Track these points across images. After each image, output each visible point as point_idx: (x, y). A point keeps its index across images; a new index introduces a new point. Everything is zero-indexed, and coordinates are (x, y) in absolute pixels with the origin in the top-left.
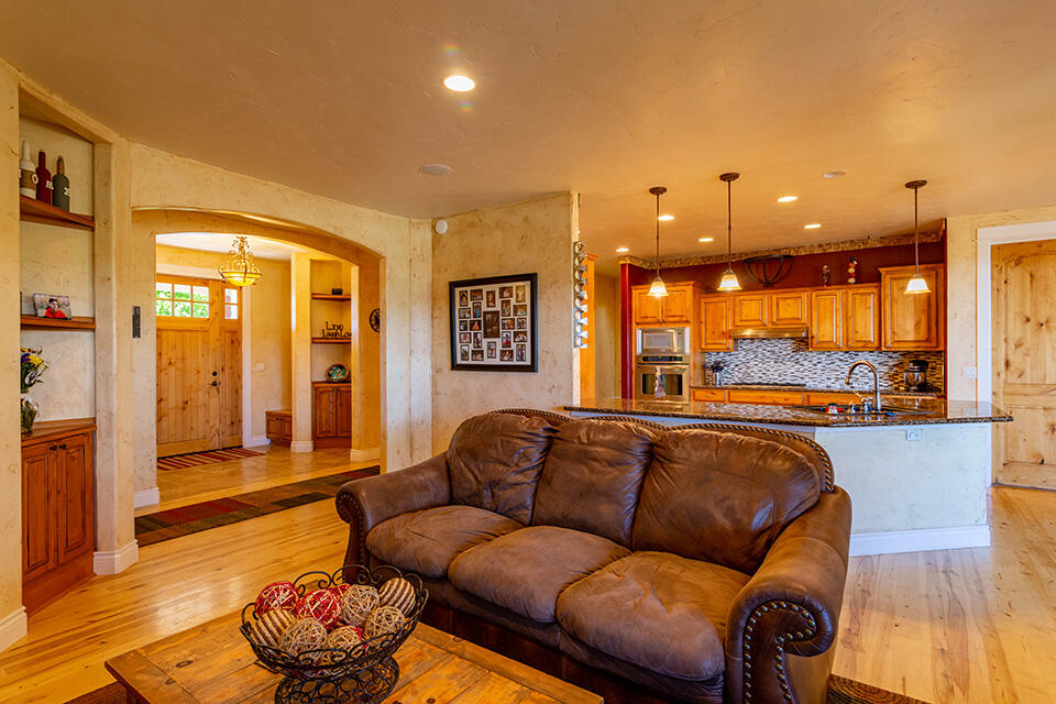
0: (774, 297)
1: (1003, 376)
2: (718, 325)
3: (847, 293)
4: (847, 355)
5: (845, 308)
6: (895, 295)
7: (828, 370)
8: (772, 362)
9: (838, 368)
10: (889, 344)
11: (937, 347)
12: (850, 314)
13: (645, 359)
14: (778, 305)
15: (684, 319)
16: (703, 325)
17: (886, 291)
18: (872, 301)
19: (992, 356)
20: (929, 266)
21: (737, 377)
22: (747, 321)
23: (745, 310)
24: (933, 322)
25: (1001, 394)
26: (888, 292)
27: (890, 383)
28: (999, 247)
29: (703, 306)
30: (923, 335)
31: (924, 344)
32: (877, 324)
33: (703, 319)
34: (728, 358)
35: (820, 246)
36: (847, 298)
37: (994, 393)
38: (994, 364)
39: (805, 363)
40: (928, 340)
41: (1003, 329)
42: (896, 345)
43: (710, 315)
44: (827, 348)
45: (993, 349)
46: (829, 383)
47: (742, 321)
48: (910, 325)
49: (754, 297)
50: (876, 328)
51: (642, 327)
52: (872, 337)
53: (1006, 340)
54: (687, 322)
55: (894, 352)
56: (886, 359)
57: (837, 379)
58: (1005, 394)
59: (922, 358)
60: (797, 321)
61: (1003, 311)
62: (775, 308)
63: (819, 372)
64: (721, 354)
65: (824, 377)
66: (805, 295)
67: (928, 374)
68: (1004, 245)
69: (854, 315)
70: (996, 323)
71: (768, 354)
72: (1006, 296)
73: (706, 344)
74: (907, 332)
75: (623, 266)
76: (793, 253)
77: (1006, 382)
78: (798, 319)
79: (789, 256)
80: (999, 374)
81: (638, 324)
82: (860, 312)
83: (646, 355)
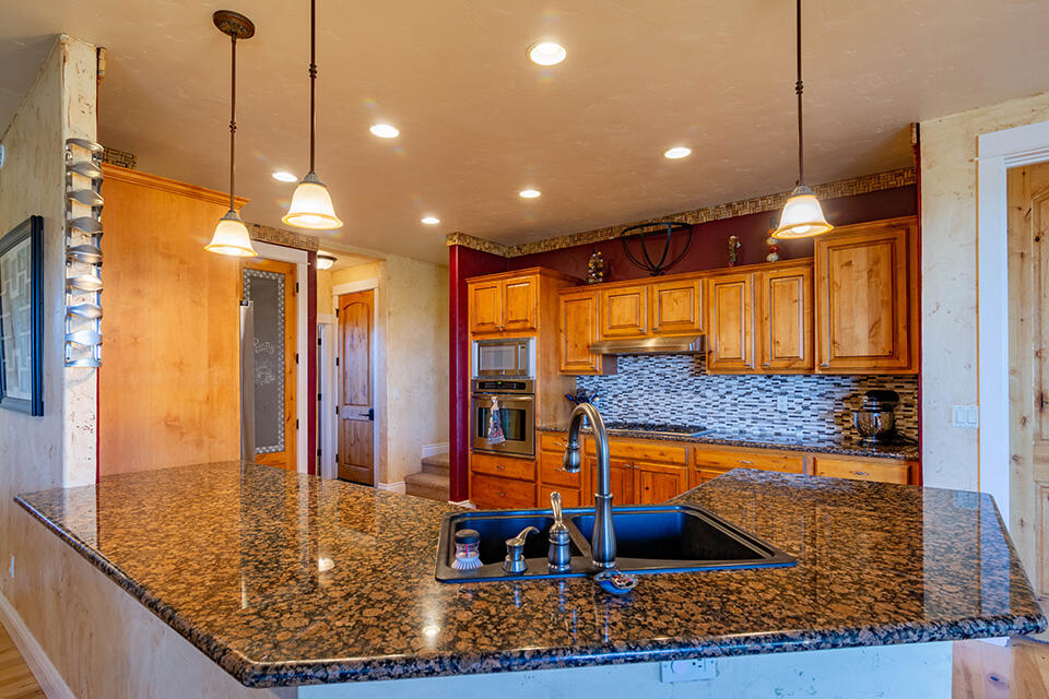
0: (656, 288)
1: (1032, 425)
2: (582, 333)
3: (762, 277)
4: (769, 382)
5: (758, 301)
6: (837, 278)
7: (741, 405)
8: (662, 393)
9: (755, 402)
10: (826, 362)
11: (910, 367)
12: (766, 312)
13: (482, 385)
14: (660, 301)
15: (529, 325)
16: (562, 334)
17: (821, 270)
18: (800, 289)
19: (1011, 385)
20: (894, 221)
21: (616, 413)
22: (620, 327)
23: (616, 311)
24: (902, 324)
25: (1029, 460)
26: (824, 274)
27: (837, 428)
28: (1024, 171)
29: (562, 306)
30: (884, 346)
31: (885, 363)
32: (807, 328)
33: (562, 326)
34: (603, 385)
35: (729, 206)
36: (762, 285)
37: (1015, 458)
38: (1015, 399)
39: (709, 393)
40: (892, 355)
41: (1032, 333)
42: (838, 364)
43: (571, 318)
44: (736, 370)
45: (1012, 372)
46: (742, 426)
47: (612, 328)
48: (861, 328)
49: (629, 290)
50: (807, 335)
51: (479, 338)
52: (800, 350)
53: (1038, 354)
54: (533, 329)
55: (844, 377)
56: (831, 387)
57: (755, 420)
58: (1037, 460)
59: (889, 386)
60: (688, 327)
61: (1032, 296)
62: (656, 305)
63: (729, 408)
64: (596, 379)
65: (735, 416)
66: (698, 284)
67: (899, 414)
68: (1033, 166)
69: (772, 314)
70: (1018, 322)
71: (657, 379)
72: (1038, 268)
73: (567, 364)
74: (857, 342)
75: (452, 248)
76: (691, 221)
77: (1039, 437)
78: (689, 322)
79: (685, 226)
80: (1024, 421)
81: (474, 333)
82: (782, 308)
83: (484, 379)
